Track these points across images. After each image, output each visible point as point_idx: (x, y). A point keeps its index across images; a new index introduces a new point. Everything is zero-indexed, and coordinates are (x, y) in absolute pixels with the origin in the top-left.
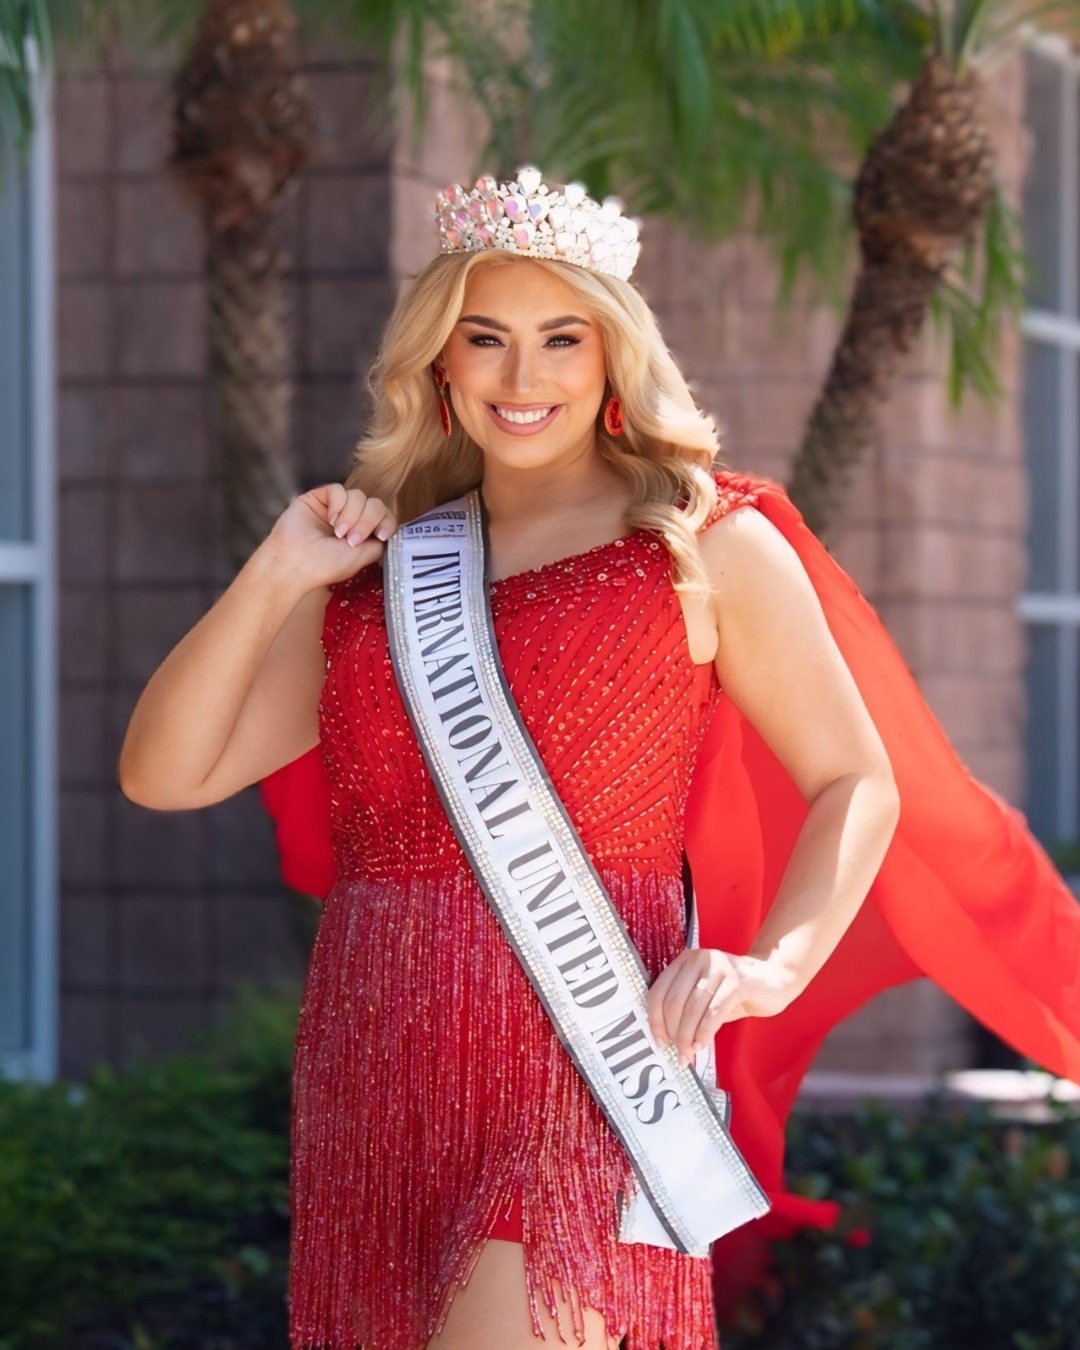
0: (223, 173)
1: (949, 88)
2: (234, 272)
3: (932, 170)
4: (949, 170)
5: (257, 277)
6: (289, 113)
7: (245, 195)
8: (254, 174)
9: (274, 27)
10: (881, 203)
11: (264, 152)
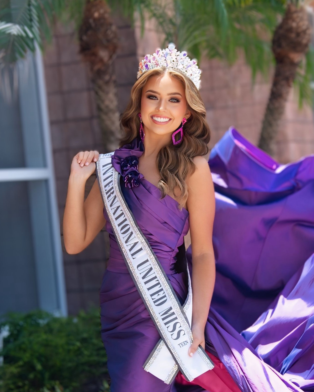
0: (95, 54)
1: (296, 12)
2: (100, 82)
3: (293, 35)
4: (298, 35)
5: (107, 83)
6: (111, 36)
7: (101, 60)
8: (103, 54)
9: (105, 12)
10: (280, 46)
11: (106, 47)
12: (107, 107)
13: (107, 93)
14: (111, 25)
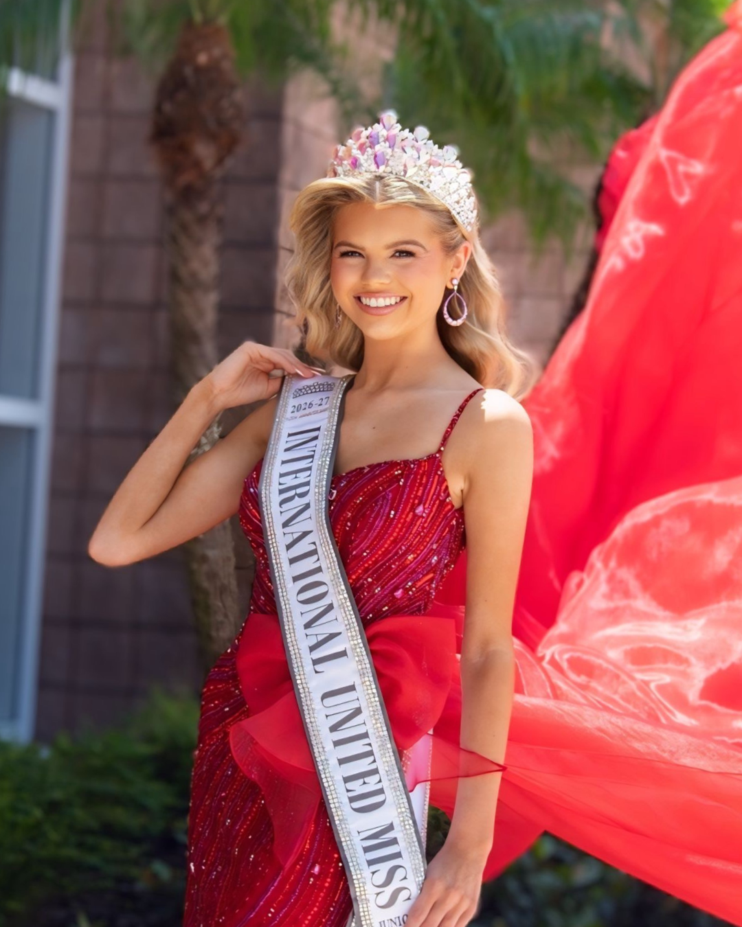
0: (184, 149)
2: (187, 216)
5: (202, 220)
7: (197, 164)
8: (204, 151)
11: (212, 137)
12: (194, 275)
13: (199, 243)
14: (232, 87)
